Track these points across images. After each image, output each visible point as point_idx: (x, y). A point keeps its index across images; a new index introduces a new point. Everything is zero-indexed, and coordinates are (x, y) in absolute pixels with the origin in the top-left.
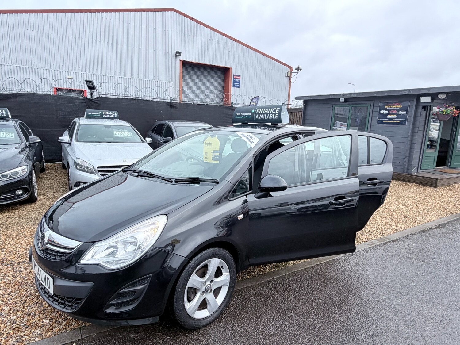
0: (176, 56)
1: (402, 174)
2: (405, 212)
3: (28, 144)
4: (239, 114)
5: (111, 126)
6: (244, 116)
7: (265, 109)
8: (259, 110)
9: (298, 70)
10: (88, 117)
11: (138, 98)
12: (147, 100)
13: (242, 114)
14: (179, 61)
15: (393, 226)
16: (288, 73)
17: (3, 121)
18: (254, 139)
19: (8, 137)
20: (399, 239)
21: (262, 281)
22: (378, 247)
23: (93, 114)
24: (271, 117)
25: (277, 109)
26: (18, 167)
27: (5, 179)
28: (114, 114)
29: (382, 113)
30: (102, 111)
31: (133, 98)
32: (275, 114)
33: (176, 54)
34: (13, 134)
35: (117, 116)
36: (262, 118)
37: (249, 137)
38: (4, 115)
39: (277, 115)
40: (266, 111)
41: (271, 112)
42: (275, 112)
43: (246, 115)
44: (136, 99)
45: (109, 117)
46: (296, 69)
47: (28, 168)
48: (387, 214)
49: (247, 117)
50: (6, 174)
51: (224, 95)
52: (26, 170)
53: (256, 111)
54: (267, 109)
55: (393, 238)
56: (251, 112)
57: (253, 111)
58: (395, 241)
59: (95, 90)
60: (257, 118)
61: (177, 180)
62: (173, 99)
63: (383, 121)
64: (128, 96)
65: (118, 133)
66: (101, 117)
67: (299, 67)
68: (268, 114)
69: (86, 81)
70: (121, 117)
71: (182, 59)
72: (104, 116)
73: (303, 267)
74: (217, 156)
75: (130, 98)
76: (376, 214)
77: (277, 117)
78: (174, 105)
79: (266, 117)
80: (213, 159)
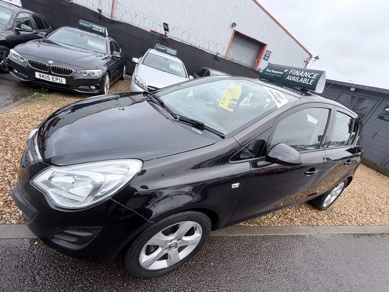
0: (232, 26)
1: (379, 165)
2: (380, 204)
3: (111, 56)
4: (270, 71)
5: (169, 60)
6: (274, 73)
7: (300, 71)
8: (293, 71)
9: (316, 59)
10: (157, 49)
11: (195, 46)
12: (201, 50)
13: (273, 71)
14: (233, 31)
15: (368, 217)
16: (307, 59)
17: (102, 36)
18: (282, 98)
19: (101, 48)
20: (374, 235)
21: (233, 234)
22: (352, 237)
23: (160, 48)
24: (304, 82)
25: (316, 74)
26: (95, 69)
27: (85, 75)
28: (174, 52)
29: (387, 110)
30: (167, 47)
31: (192, 45)
32: (310, 79)
33: (232, 25)
34: (104, 47)
35: (176, 54)
36: (293, 80)
37: (276, 95)
38: (103, 32)
39: (312, 81)
40: (300, 74)
41: (306, 76)
42: (311, 77)
43: (276, 74)
44: (193, 47)
45: (170, 54)
46: (314, 58)
47: (103, 72)
48: (362, 200)
49: (277, 75)
50: (86, 72)
51: (256, 61)
52: (101, 73)
53: (289, 70)
54: (303, 72)
55: (368, 231)
56: (283, 71)
57: (286, 71)
58: (369, 235)
59: (168, 32)
60: (288, 79)
61: (181, 119)
62: (218, 54)
63: (384, 118)
64: (189, 43)
65: (172, 67)
66: (165, 52)
67: (317, 57)
68: (302, 77)
69: (164, 23)
70: (178, 56)
71: (236, 30)
72: (167, 51)
73: (275, 233)
74: (234, 105)
75: (190, 45)
76: (352, 196)
77: (311, 83)
78: (218, 59)
79: (299, 80)
80: (229, 106)
